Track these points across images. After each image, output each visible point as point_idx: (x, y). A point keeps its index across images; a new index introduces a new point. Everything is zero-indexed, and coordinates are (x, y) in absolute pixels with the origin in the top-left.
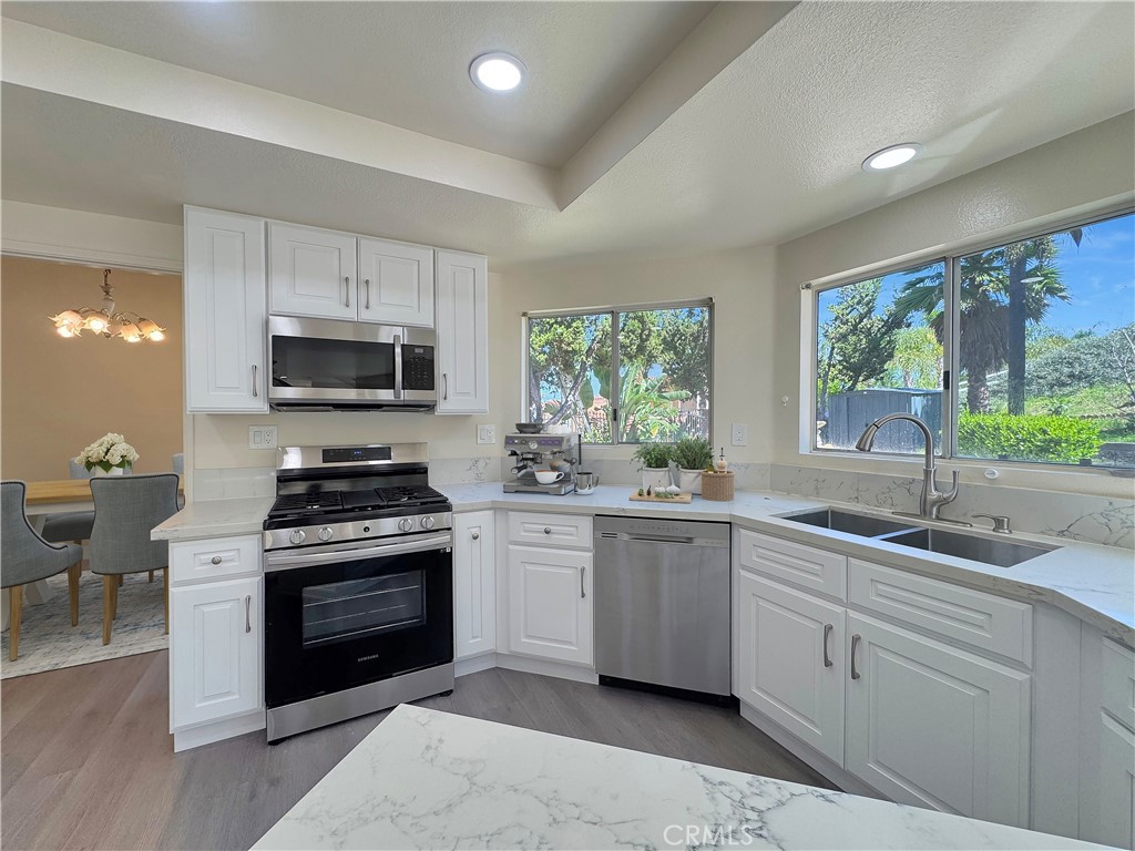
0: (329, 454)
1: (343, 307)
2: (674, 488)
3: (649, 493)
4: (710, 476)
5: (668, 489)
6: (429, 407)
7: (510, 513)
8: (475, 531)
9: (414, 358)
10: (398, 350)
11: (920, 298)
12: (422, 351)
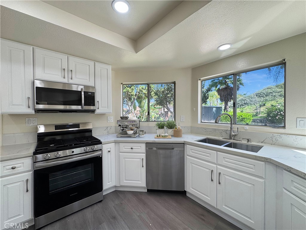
0: (57, 127)
1: (63, 78)
2: (166, 134)
3: (160, 136)
4: (176, 131)
5: (165, 134)
6: (93, 111)
7: (120, 143)
8: (109, 150)
9: (88, 96)
10: (83, 93)
11: (214, 85)
12: (90, 94)
